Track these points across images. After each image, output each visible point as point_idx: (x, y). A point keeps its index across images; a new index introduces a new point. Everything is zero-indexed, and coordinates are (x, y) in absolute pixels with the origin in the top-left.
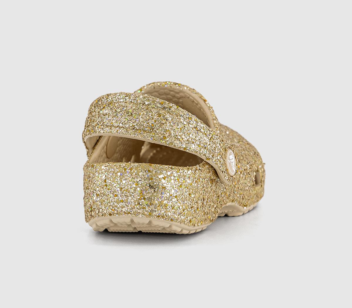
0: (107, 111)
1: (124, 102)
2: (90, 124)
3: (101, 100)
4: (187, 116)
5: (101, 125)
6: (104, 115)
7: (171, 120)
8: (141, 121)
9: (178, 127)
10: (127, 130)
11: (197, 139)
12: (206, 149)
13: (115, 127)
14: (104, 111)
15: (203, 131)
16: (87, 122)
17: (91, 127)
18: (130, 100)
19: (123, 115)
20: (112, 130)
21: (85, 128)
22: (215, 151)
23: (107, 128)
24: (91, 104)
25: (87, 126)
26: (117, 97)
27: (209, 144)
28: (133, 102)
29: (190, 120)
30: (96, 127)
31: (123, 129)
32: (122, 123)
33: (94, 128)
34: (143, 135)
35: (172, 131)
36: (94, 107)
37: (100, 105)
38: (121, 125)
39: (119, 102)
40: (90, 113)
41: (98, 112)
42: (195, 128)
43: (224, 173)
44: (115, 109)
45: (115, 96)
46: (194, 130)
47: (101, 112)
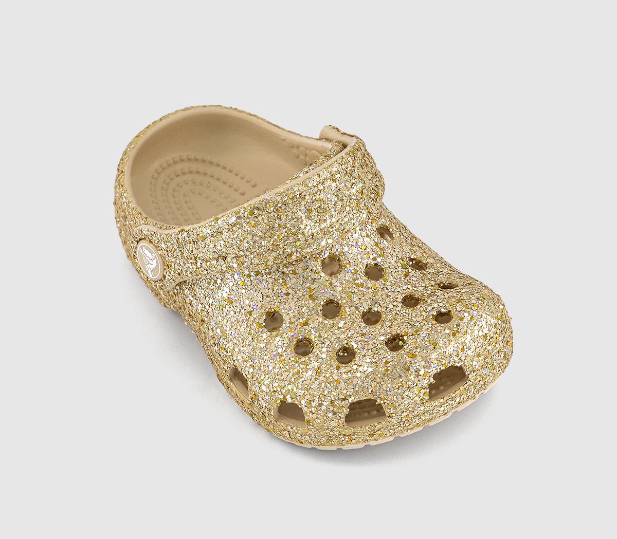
0: (354, 191)
1: (340, 220)
2: (363, 160)
3: (375, 199)
4: (246, 264)
5: (347, 168)
6: (354, 183)
7: (261, 243)
8: (299, 211)
9: (245, 241)
10: (308, 187)
11: (212, 246)
12: (192, 242)
13: (326, 179)
14: (358, 189)
15: (213, 262)
16: (371, 160)
17: (359, 156)
18: (334, 228)
19: (329, 202)
20: (327, 171)
21: (366, 150)
22: (180, 249)
23: (336, 169)
24: (386, 186)
25: (366, 155)
26: (356, 218)
27: (192, 251)
28: (330, 228)
29: (238, 262)
30: (352, 161)
31: (315, 184)
32: (321, 191)
33: (353, 157)
34: (281, 196)
35: (249, 229)
36: (377, 185)
37: (370, 192)
38: (321, 187)
39: (347, 214)
40: (376, 174)
41: (366, 182)
42: (225, 258)
43: (153, 233)
44: (345, 203)
45: (359, 218)
46: (224, 254)
47: (361, 185)
